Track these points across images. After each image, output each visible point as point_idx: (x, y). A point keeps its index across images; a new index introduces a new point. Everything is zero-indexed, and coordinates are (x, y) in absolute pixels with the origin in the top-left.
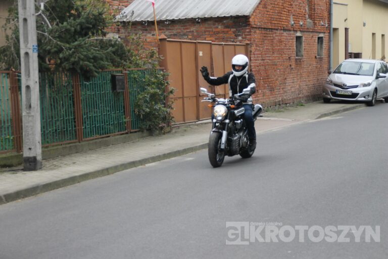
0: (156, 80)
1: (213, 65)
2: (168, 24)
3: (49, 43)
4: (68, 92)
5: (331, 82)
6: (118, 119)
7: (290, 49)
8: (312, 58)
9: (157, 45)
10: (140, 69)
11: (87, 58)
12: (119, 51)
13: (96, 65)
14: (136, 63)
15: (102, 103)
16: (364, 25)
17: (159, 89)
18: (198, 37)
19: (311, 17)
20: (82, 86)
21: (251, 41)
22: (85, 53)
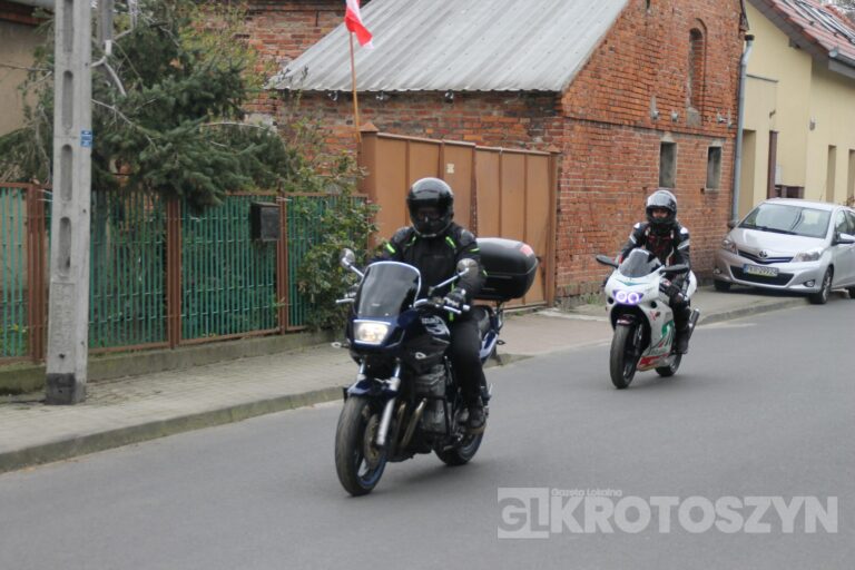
0: (348, 221)
1: (475, 193)
2: (384, 102)
3: (119, 128)
4: (155, 236)
5: (734, 247)
6: (260, 302)
7: (647, 169)
8: (694, 192)
9: (355, 144)
10: (314, 194)
11: (202, 167)
12: (272, 152)
13: (219, 181)
14: (307, 181)
15: (228, 265)
16: (812, 126)
17: (354, 240)
18: (448, 133)
19: (695, 102)
20: (185, 224)
21: (562, 147)
22: (197, 153)
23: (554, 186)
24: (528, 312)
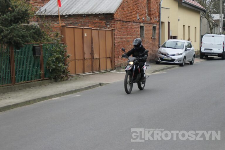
0: (59, 50)
1: (92, 41)
2: (67, 17)
4: (7, 56)
5: (160, 52)
7: (137, 33)
8: (149, 39)
9: (60, 29)
10: (50, 43)
11: (19, 36)
12: (38, 32)
13: (24, 40)
14: (48, 39)
15: (27, 63)
16: (179, 20)
17: (61, 54)
18: (84, 25)
19: (149, 15)
20: (15, 52)
21: (114, 28)
22: (17, 33)
23: (113, 38)
24: (108, 72)
